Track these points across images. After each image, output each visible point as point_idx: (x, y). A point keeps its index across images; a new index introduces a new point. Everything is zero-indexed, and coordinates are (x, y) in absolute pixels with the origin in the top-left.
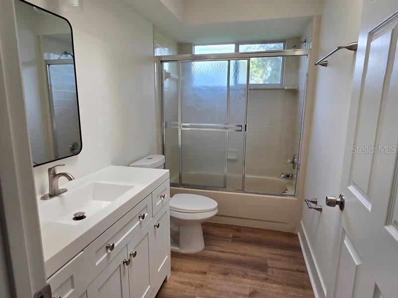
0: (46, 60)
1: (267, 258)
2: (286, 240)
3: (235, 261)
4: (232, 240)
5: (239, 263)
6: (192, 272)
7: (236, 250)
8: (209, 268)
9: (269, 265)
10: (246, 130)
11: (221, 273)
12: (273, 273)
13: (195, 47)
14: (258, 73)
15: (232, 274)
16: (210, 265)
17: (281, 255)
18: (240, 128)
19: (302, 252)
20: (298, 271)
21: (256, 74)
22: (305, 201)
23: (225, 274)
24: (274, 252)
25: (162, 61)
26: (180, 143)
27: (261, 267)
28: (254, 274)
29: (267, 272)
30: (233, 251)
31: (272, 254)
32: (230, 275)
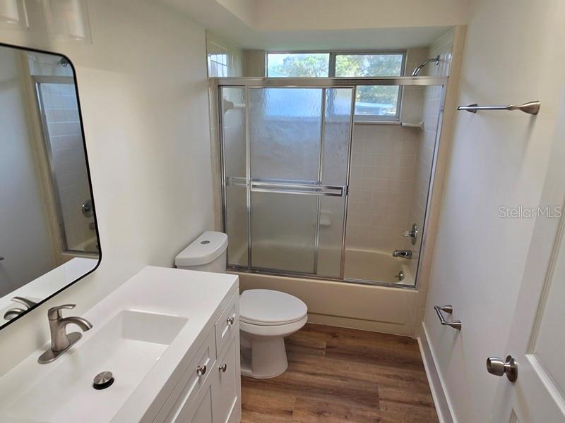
0: (33, 76)
1: (377, 383)
2: (401, 350)
3: (331, 390)
4: (326, 352)
5: (337, 393)
6: (271, 411)
7: (332, 370)
8: (296, 403)
9: (381, 395)
10: (347, 194)
11: (314, 413)
12: (387, 409)
13: (269, 55)
14: (350, 69)
15: (330, 413)
16: (297, 399)
17: (396, 377)
18: (339, 192)
19: (425, 371)
20: (421, 404)
21: (347, 71)
22: (435, 308)
23: (320, 413)
24: (387, 373)
25: (219, 86)
26: (248, 205)
27: (370, 399)
28: (360, 412)
29: (379, 409)
30: (329, 373)
31: (384, 375)
32: (326, 414)
